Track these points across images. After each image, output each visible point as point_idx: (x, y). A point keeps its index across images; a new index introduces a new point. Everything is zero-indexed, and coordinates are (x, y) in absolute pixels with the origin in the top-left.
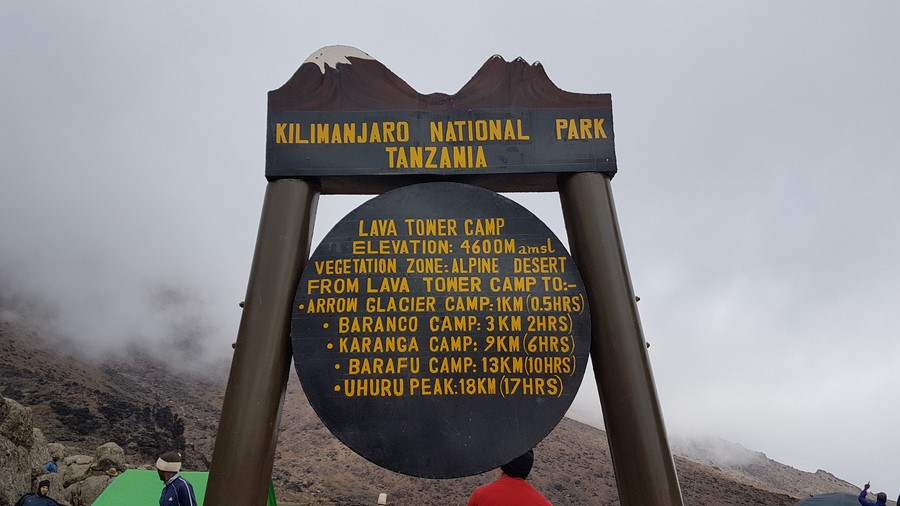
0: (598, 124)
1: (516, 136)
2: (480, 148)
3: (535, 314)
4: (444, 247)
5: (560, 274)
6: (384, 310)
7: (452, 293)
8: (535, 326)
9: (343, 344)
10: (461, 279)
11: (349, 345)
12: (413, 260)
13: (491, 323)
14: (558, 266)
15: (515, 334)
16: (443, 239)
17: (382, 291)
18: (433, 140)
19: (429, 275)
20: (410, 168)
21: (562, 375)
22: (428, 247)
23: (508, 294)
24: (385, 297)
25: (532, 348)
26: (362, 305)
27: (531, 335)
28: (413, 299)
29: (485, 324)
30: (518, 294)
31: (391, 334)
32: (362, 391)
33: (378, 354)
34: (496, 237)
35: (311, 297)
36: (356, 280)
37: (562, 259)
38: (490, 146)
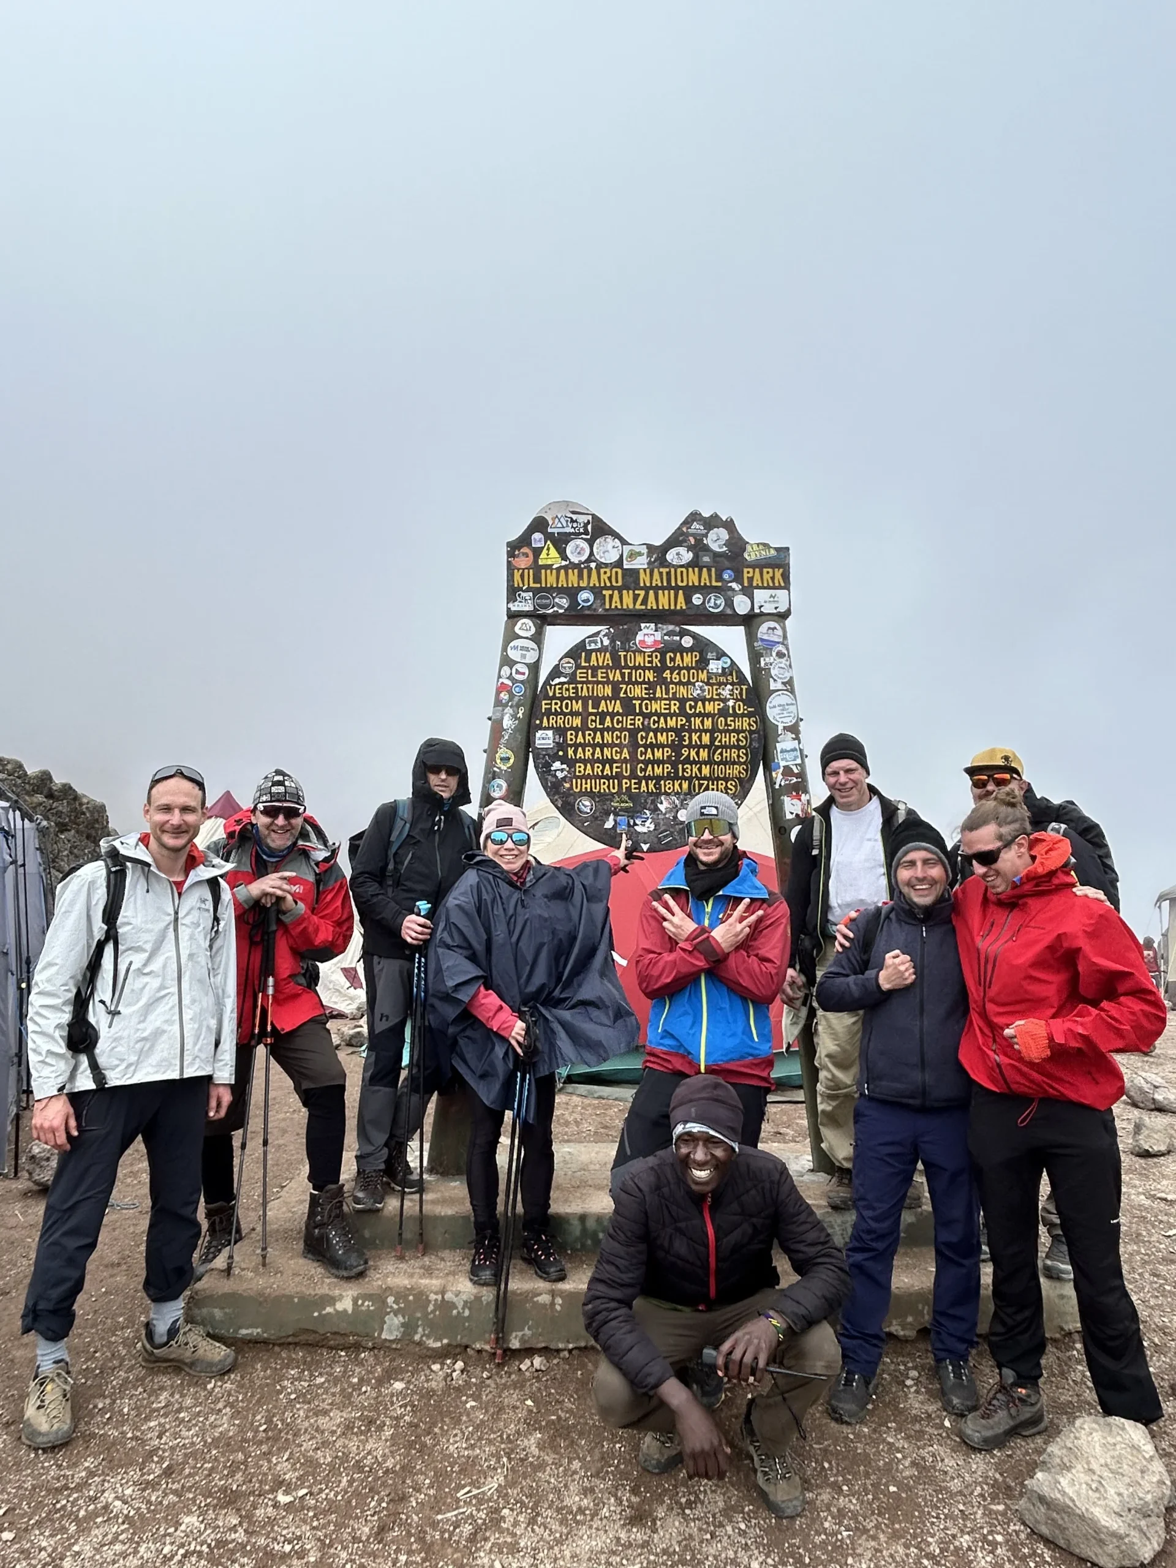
0: (778, 573)
1: (710, 582)
2: (681, 592)
3: (721, 732)
4: (650, 675)
5: (742, 700)
6: (602, 726)
7: (656, 714)
8: (720, 741)
9: (570, 752)
10: (663, 702)
11: (575, 752)
12: (624, 686)
13: (686, 738)
14: (741, 694)
15: (704, 747)
16: (649, 669)
17: (600, 710)
18: (642, 585)
19: (638, 699)
20: (622, 609)
21: (739, 779)
22: (637, 675)
23: (700, 715)
24: (603, 716)
25: (717, 758)
26: (584, 722)
27: (718, 747)
28: (625, 718)
29: (682, 739)
30: (708, 715)
31: (608, 745)
32: (586, 788)
33: (598, 761)
34: (692, 668)
35: (544, 714)
36: (580, 701)
37: (744, 687)
38: (689, 591)
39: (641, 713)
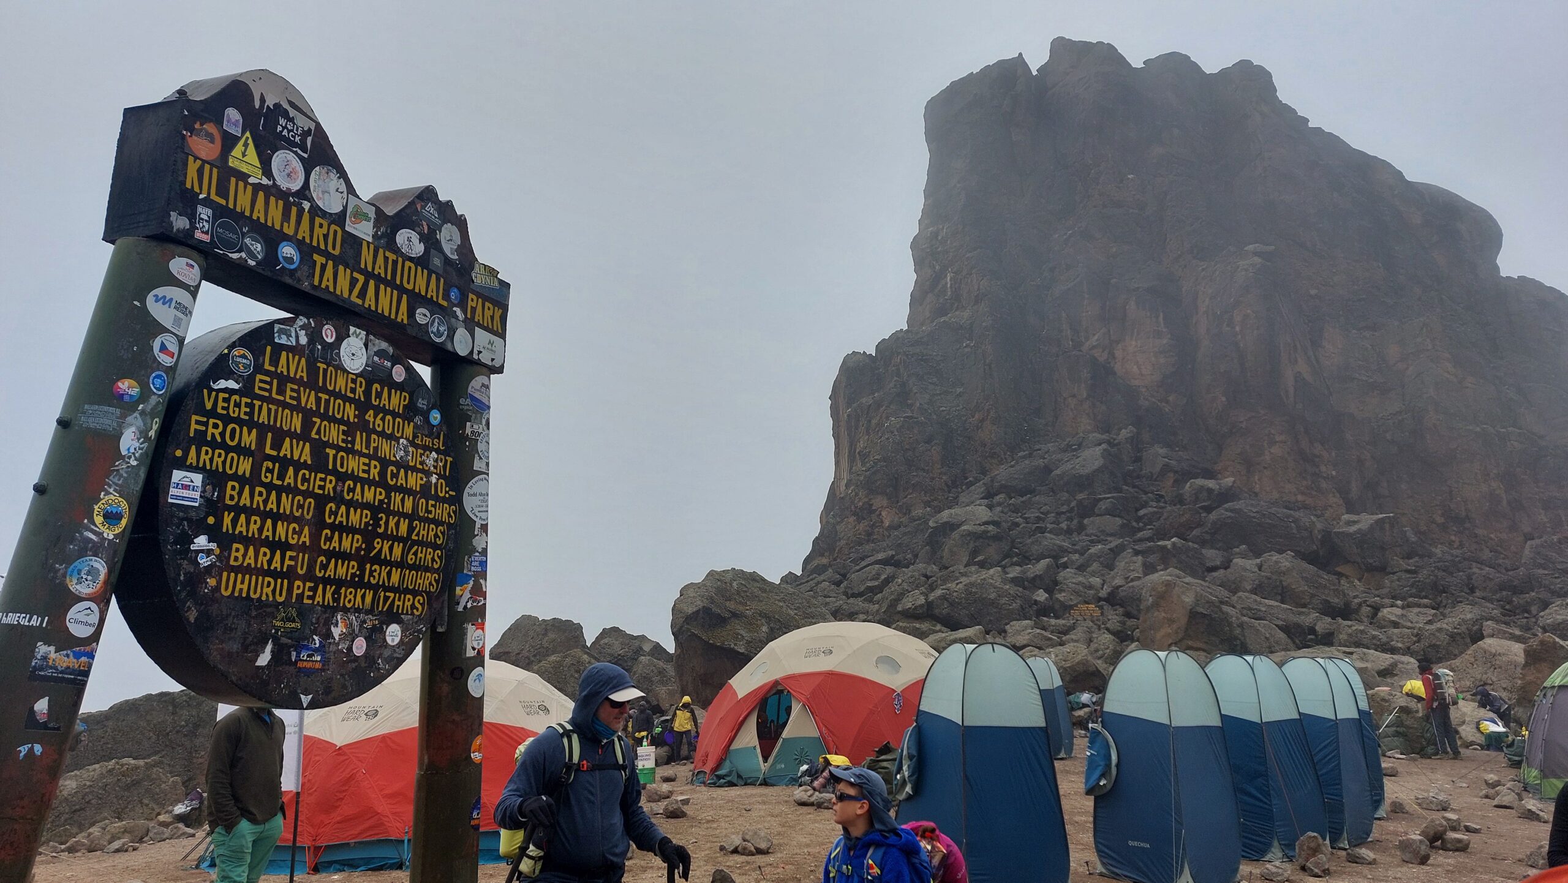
2: (405, 296)
5: (444, 477)
6: (280, 483)
7: (352, 476)
9: (227, 520)
10: (362, 459)
11: (235, 522)
12: (318, 421)
13: (382, 523)
14: (444, 467)
16: (351, 401)
17: (281, 455)
18: (363, 266)
19: (332, 447)
20: (335, 293)
21: (428, 593)
22: (335, 407)
23: (401, 489)
24: (285, 463)
25: (411, 559)
26: (256, 469)
28: (313, 474)
29: (377, 523)
30: (409, 492)
31: (284, 518)
32: (241, 590)
33: (266, 543)
34: (398, 415)
36: (254, 431)
37: (449, 460)
38: (416, 300)
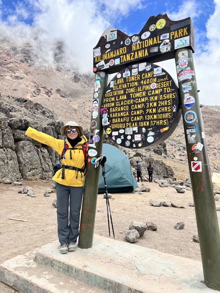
0: (185, 30)
1: (157, 42)
2: (146, 49)
3: (161, 101)
4: (136, 84)
5: (169, 87)
6: (120, 105)
7: (138, 98)
8: (161, 104)
10: (140, 93)
11: (112, 115)
12: (127, 89)
13: (148, 105)
14: (169, 84)
15: (154, 107)
16: (136, 81)
17: (120, 99)
18: (133, 50)
21: (168, 119)
22: (132, 85)
23: (153, 95)
25: (159, 111)
26: (115, 104)
27: (159, 107)
28: (127, 101)
30: (156, 95)
32: (115, 127)
33: (119, 117)
34: (151, 78)
35: (104, 103)
36: (114, 97)
37: (170, 81)
38: (149, 48)
39: (133, 98)
